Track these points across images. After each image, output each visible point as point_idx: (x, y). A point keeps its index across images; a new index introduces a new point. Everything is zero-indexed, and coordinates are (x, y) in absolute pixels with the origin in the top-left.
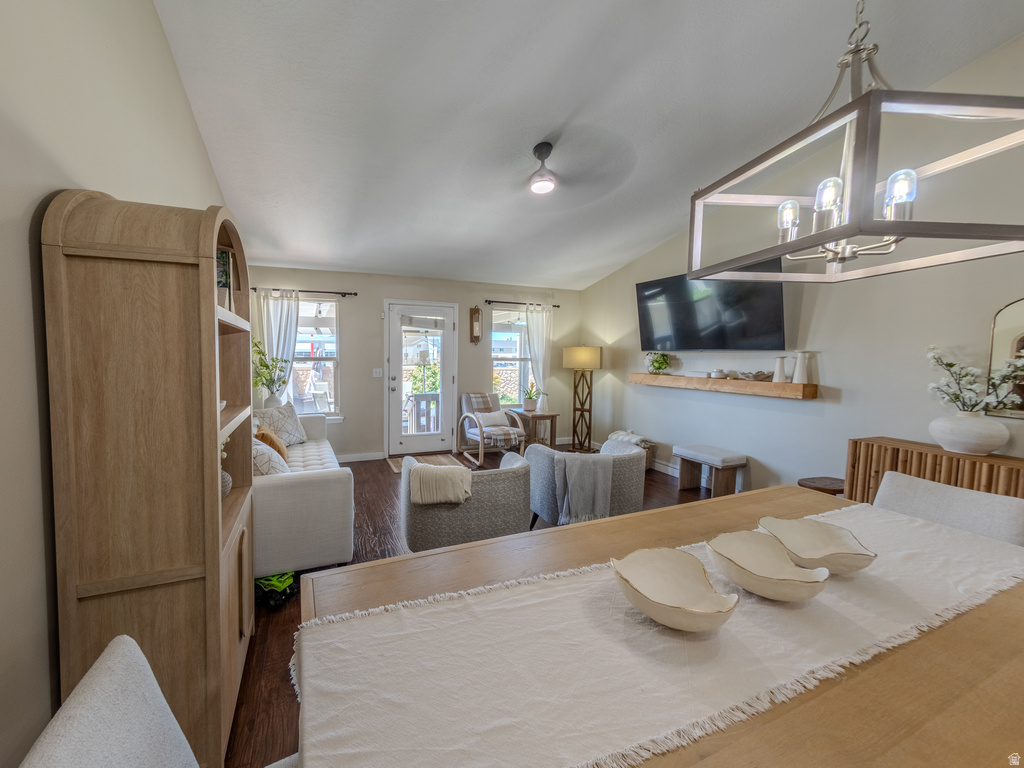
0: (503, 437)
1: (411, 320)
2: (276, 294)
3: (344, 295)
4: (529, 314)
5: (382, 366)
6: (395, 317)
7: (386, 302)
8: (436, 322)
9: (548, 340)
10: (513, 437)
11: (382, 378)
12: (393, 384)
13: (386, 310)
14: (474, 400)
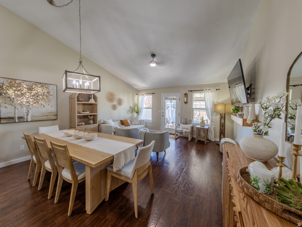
0: (180, 132)
1: (167, 98)
2: (141, 95)
3: (153, 94)
4: (205, 93)
5: (161, 110)
6: (164, 98)
7: (162, 94)
8: (173, 98)
9: (213, 102)
10: (183, 132)
11: (161, 113)
12: (163, 114)
13: (162, 96)
14: (183, 120)
